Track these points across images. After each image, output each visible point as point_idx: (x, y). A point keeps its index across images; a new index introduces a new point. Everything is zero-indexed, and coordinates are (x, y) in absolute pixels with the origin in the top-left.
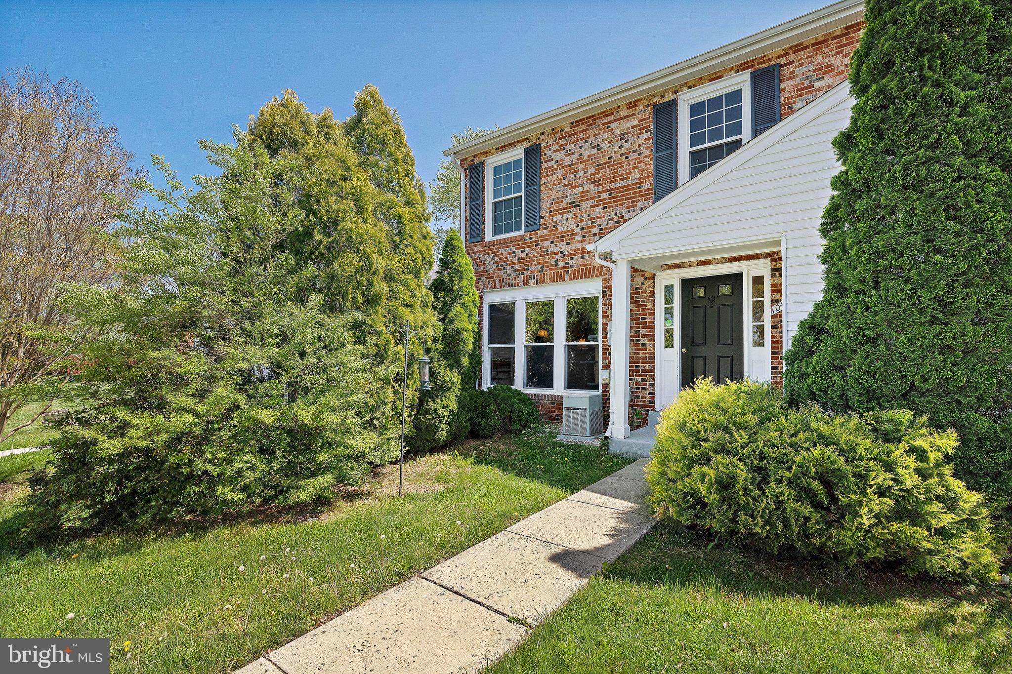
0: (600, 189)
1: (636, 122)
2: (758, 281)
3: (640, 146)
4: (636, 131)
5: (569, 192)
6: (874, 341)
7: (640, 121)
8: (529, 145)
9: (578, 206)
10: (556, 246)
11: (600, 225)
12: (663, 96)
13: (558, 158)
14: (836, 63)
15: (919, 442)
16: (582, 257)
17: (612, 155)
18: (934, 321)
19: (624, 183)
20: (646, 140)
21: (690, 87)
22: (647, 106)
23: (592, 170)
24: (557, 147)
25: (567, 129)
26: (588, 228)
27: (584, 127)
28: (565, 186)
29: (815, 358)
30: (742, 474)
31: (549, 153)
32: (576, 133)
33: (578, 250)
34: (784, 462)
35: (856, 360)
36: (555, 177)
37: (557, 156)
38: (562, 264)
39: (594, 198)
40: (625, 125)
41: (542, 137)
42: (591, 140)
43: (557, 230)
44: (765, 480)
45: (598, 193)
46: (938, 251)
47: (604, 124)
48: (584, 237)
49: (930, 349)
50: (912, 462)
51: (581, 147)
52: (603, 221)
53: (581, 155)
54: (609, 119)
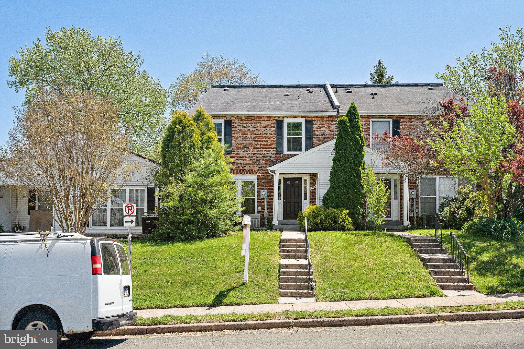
0: (257, 143)
1: (270, 124)
2: (306, 180)
3: (271, 132)
4: (270, 126)
5: (244, 142)
6: (338, 197)
7: (271, 123)
8: (226, 120)
9: (248, 147)
10: (238, 161)
11: (257, 156)
12: (279, 118)
13: (239, 128)
14: (326, 125)
15: (345, 212)
16: (249, 166)
17: (261, 132)
18: (346, 194)
19: (265, 143)
20: (273, 130)
21: (288, 118)
22: (273, 119)
23: (253, 136)
24: (239, 124)
25: (243, 118)
26: (252, 156)
27: (250, 119)
28: (242, 139)
29: (329, 200)
30: (324, 218)
31: (236, 125)
32: (247, 121)
33: (248, 163)
34: (329, 216)
35: (336, 200)
36: (238, 135)
37: (240, 127)
38: (241, 168)
39: (254, 146)
40: (266, 123)
41: (232, 118)
42: (253, 125)
43: (239, 155)
44: (326, 219)
45: (256, 144)
46: (347, 183)
47: (258, 121)
48: (250, 159)
49: (345, 199)
50: (344, 214)
51: (249, 126)
52: (258, 155)
53: (249, 129)
54: (260, 119)
